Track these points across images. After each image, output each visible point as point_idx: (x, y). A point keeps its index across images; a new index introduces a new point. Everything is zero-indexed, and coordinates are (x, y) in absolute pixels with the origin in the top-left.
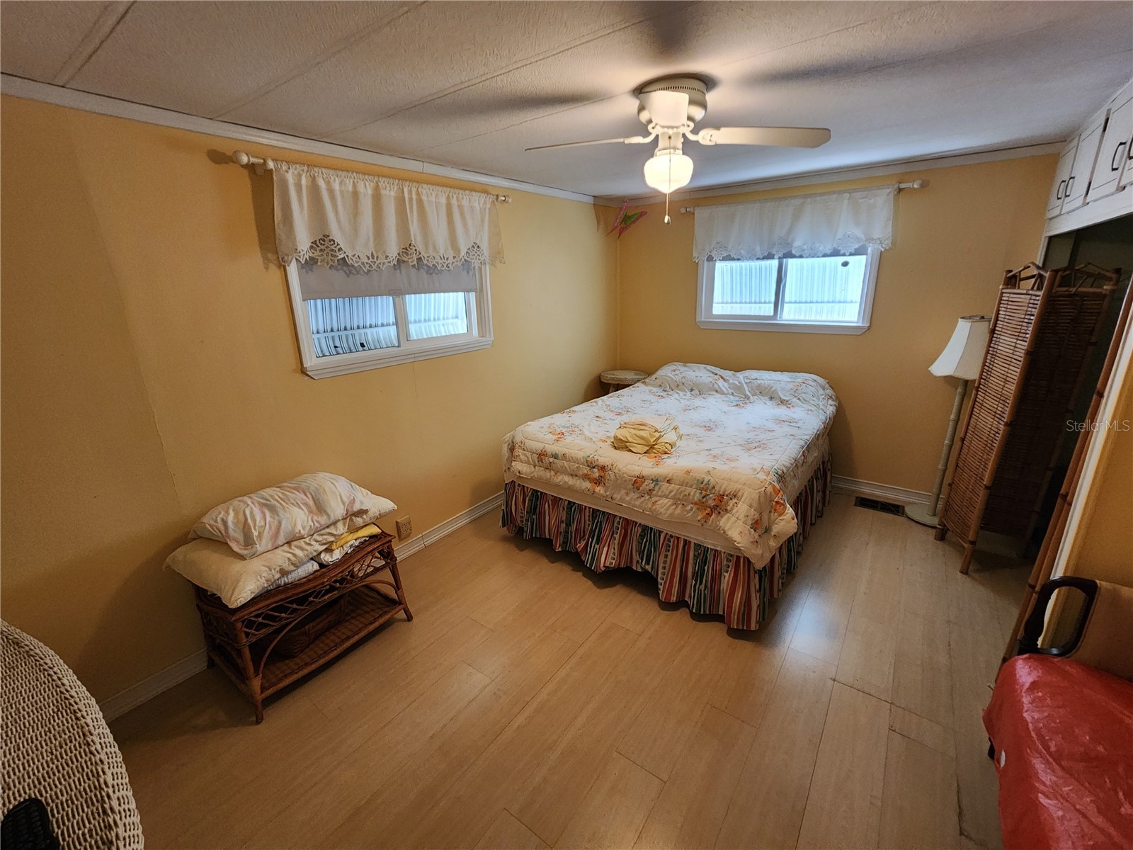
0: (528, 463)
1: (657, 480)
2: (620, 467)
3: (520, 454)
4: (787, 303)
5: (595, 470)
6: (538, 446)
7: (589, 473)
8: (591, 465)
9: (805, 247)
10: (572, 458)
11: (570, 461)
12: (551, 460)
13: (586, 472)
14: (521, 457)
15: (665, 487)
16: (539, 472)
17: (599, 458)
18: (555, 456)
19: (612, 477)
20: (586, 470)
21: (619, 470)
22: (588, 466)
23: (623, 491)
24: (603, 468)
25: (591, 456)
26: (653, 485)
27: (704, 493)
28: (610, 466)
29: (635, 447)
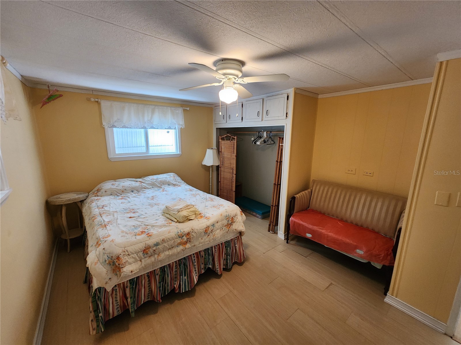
0: (136, 261)
1: (213, 225)
2: (197, 228)
3: (127, 259)
4: (150, 146)
5: (184, 237)
6: (142, 246)
7: (181, 240)
8: (181, 236)
9: (159, 125)
10: (168, 239)
11: (168, 241)
12: (154, 248)
13: (179, 241)
14: (129, 261)
15: (217, 225)
16: (148, 261)
17: (184, 230)
18: (157, 244)
19: (194, 235)
20: (179, 240)
21: (197, 230)
22: (180, 237)
23: (200, 239)
24: (188, 234)
25: (179, 232)
26: (212, 228)
27: (228, 220)
28: (191, 231)
29: (192, 217)
